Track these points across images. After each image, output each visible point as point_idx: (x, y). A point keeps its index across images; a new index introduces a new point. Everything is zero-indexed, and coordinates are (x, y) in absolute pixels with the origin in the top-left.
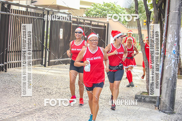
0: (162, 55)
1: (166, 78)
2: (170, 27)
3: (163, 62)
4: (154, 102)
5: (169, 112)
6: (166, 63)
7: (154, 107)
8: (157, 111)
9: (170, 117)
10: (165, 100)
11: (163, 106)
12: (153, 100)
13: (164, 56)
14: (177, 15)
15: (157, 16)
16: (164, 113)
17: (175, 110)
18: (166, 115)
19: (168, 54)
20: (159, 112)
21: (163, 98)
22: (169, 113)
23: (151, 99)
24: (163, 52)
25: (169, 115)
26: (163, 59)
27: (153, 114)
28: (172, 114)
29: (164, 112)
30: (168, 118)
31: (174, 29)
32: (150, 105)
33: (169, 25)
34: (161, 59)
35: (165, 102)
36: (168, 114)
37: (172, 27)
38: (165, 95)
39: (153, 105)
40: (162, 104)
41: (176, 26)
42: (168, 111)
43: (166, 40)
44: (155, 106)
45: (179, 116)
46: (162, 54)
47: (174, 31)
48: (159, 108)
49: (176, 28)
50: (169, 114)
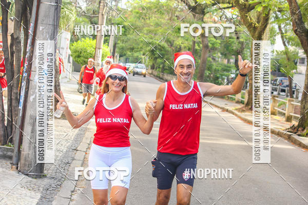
0: (25, 77)
1: (31, 117)
2: (41, 30)
3: (26, 89)
4: (10, 158)
5: (36, 174)
6: (30, 92)
7: (10, 165)
8: (14, 173)
9: (37, 184)
10: (29, 154)
11: (25, 165)
12: (9, 153)
13: (27, 79)
14: (53, 9)
15: (19, 11)
16: (27, 177)
17: (45, 172)
18: (30, 179)
19: (35, 76)
20: (18, 174)
21: (25, 150)
22: (35, 176)
23: (5, 153)
24: (26, 72)
25: (34, 180)
26: (26, 84)
27: (8, 178)
28: (41, 178)
29: (27, 175)
30: (32, 185)
31: (46, 32)
32: (4, 161)
33: (38, 27)
34: (23, 83)
35: (28, 157)
36: (33, 178)
37: (43, 29)
38: (28, 145)
39: (9, 162)
40: (22, 161)
41: (51, 28)
42: (33, 174)
43: (32, 52)
44: (11, 163)
45: (52, 181)
46: (24, 75)
47: (46, 36)
48: (19, 168)
49: (50, 32)
50: (36, 178)
